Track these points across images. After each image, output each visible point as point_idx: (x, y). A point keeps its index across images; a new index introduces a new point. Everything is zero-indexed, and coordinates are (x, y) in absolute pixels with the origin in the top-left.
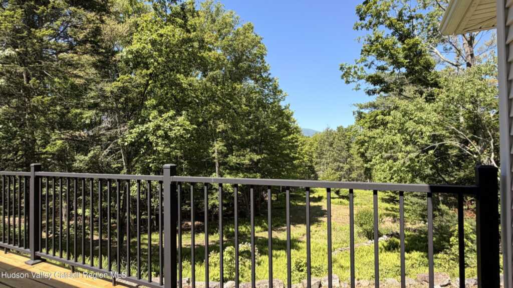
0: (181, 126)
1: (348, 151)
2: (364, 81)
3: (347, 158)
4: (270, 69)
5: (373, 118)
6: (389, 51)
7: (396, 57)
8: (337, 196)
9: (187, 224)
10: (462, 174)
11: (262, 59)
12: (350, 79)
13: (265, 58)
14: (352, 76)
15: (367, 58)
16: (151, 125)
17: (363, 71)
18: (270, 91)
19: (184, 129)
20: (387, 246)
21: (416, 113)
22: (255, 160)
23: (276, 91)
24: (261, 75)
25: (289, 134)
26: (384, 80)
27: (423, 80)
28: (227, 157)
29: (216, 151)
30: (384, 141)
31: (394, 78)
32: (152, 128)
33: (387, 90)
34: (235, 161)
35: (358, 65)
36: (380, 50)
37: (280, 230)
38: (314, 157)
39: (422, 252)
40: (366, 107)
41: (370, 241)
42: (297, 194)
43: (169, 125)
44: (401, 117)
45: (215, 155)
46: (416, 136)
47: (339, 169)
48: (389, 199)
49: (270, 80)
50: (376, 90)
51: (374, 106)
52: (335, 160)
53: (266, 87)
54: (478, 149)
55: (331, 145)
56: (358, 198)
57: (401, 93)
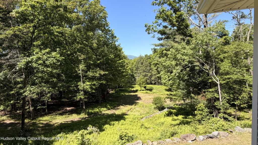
0: (54, 58)
1: (150, 66)
2: (156, 33)
3: (150, 70)
4: (109, 25)
5: (161, 52)
6: (169, 18)
7: (172, 22)
8: (145, 89)
9: (66, 109)
10: (200, 79)
11: (105, 19)
12: (150, 32)
13: (107, 19)
14: (151, 30)
15: (158, 21)
16: (34, 57)
17: (156, 28)
18: (110, 37)
19: (56, 60)
20: (168, 114)
21: (182, 50)
22: (102, 74)
23: (113, 37)
24: (105, 28)
25: (120, 59)
26: (166, 32)
27: (185, 33)
28: (87, 73)
29: (81, 69)
30: (166, 64)
31: (171, 31)
32: (35, 59)
33: (168, 38)
34: (91, 75)
35: (154, 25)
36: (164, 17)
37: (116, 109)
38: (134, 70)
39: (183, 115)
40: (158, 46)
41: (160, 112)
42: (126, 89)
43: (46, 57)
44: (175, 52)
45: (80, 72)
46: (181, 61)
47: (146, 76)
48: (168, 89)
49: (110, 31)
50: (162, 38)
51: (162, 45)
52: (144, 71)
53: (108, 34)
54: (208, 67)
55: (142, 64)
56: (155, 90)
57: (175, 40)
